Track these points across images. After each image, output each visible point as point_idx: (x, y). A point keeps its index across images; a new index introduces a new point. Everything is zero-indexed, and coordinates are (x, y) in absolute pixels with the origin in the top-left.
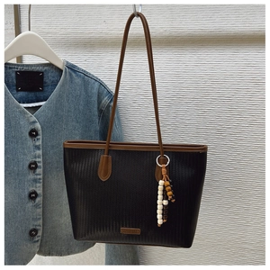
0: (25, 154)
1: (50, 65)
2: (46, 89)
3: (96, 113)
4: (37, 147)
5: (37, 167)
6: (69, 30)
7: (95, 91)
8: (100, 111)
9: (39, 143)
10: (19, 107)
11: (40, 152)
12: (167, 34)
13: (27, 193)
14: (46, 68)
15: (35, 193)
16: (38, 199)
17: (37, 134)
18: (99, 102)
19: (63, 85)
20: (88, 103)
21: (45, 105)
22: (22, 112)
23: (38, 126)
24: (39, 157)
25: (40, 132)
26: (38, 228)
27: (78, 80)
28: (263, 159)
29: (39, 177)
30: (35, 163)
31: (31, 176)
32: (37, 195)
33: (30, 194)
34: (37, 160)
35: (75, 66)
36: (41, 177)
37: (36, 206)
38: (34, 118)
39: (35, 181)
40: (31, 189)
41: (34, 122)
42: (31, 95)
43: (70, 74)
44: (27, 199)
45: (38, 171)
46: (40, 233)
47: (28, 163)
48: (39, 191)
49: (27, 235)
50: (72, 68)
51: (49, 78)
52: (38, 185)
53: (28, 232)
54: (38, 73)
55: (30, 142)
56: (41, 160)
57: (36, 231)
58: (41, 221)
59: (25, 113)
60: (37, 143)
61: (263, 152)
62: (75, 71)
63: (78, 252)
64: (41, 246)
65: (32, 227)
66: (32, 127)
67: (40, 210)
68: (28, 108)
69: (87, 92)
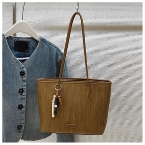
0: (17, 85)
1: (32, 38)
2: (29, 51)
3: (55, 64)
4: (24, 81)
5: (23, 91)
7: (55, 52)
8: (57, 63)
9: (25, 79)
10: (16, 59)
11: (25, 84)
12: (93, 24)
13: (17, 105)
14: (30, 40)
15: (21, 105)
16: (23, 109)
17: (24, 74)
18: (57, 59)
19: (38, 49)
20: (51, 59)
21: (29, 59)
22: (17, 62)
23: (25, 70)
24: (24, 86)
25: (26, 73)
26: (22, 124)
27: (46, 47)
28: (141, 90)
29: (24, 97)
30: (22, 89)
31: (20, 96)
32: (22, 107)
33: (19, 106)
34: (24, 88)
35: (44, 39)
36: (25, 97)
37: (22, 113)
38: (23, 66)
39: (22, 99)
40: (20, 103)
41: (23, 68)
42: (22, 53)
43: (42, 43)
44: (17, 109)
45: (24, 93)
46: (23, 128)
47: (19, 89)
48: (24, 105)
49: (16, 128)
50: (43, 40)
51: (31, 45)
52: (24, 101)
53: (16, 127)
54: (26, 42)
55: (20, 78)
56: (25, 88)
57: (21, 126)
58: (24, 121)
59: (19, 63)
60: (24, 79)
61: (141, 86)
62: (45, 42)
63: (43, 138)
64: (23, 135)
65: (19, 124)
66: (22, 70)
67: (23, 115)
68: (20, 60)
69: (50, 53)
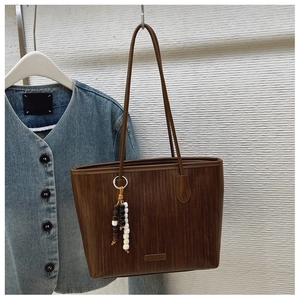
0: (36, 182)
1: (59, 86)
2: (55, 111)
3: (110, 134)
4: (50, 174)
5: (50, 195)
6: (77, 49)
7: (108, 110)
8: (114, 132)
10: (28, 132)
11: (52, 179)
13: (40, 224)
15: (49, 223)
16: (53, 231)
17: (48, 160)
18: (113, 122)
19: (73, 106)
20: (101, 123)
21: (55, 129)
22: (31, 137)
23: (49, 151)
24: (52, 184)
25: (52, 157)
26: (54, 262)
27: (89, 100)
29: (52, 206)
30: (48, 191)
31: (45, 206)
32: (51, 226)
33: (44, 225)
34: (50, 187)
35: (84, 85)
36: (55, 205)
37: (52, 238)
38: (44, 143)
39: (49, 210)
40: (45, 220)
41: (45, 147)
42: (40, 118)
43: (81, 94)
44: (41, 231)
45: (52, 199)
46: (57, 268)
47: (40, 192)
48: (54, 221)
49: (42, 271)
50: (82, 87)
51: (58, 99)
52: (52, 214)
53: (43, 267)
54: (46, 94)
55: (41, 168)
56: (54, 187)
57: (52, 265)
58: (57, 254)
59: (35, 138)
60: (49, 170)
62: (85, 91)
63: (99, 287)
64: (58, 282)
65: (47, 262)
66: (43, 152)
67: (55, 243)
68: (37, 132)
69: (99, 112)
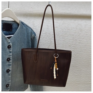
0: (6, 55)
2: (13, 30)
3: (30, 40)
4: (10, 52)
5: (10, 60)
7: (30, 32)
9: (11, 50)
10: (5, 37)
11: (11, 54)
13: (6, 70)
14: (13, 22)
15: (9, 70)
16: (10, 72)
17: (10, 47)
18: (31, 36)
19: (19, 29)
20: (28, 36)
21: (13, 36)
24: (11, 56)
25: (12, 46)
26: (9, 83)
27: (24, 28)
29: (10, 63)
30: (9, 58)
31: (8, 63)
35: (23, 22)
36: (11, 63)
37: (9, 75)
38: (10, 41)
39: (9, 65)
40: (8, 68)
41: (10, 43)
42: (8, 32)
43: (22, 25)
44: (6, 72)
46: (10, 86)
47: (7, 58)
51: (14, 26)
53: (5, 85)
54: (10, 24)
55: (8, 50)
56: (11, 57)
57: (8, 85)
59: (7, 39)
60: (10, 51)
65: (7, 83)
66: (9, 44)
68: (7, 37)
69: (27, 32)
